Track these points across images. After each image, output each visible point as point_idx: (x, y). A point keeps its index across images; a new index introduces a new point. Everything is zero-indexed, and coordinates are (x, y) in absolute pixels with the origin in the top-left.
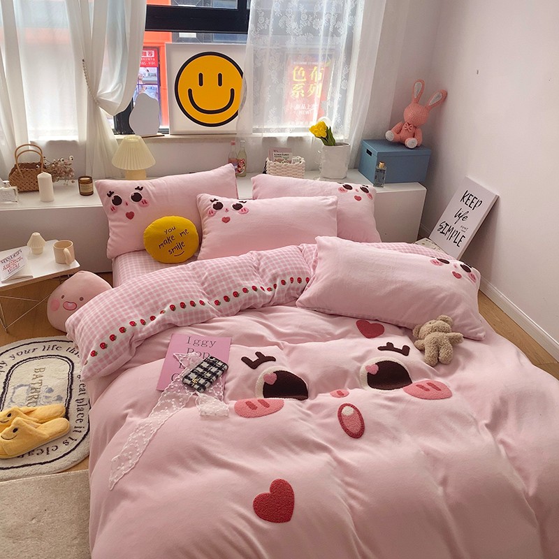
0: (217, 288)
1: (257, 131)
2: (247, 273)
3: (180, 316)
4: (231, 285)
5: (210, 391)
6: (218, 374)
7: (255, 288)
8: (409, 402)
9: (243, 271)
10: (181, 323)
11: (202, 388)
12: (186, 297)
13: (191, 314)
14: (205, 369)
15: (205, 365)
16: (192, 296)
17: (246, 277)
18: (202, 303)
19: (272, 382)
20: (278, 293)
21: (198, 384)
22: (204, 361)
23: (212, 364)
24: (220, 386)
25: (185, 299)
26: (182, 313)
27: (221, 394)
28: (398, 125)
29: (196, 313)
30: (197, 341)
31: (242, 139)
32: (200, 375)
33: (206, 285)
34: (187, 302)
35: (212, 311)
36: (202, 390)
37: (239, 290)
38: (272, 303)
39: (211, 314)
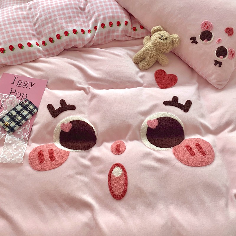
0: (44, 30)
2: (72, 15)
3: (10, 58)
4: (56, 28)
5: (19, 133)
6: (28, 117)
7: (75, 31)
8: (173, 166)
9: (69, 13)
10: (12, 62)
11: (12, 130)
12: (15, 40)
13: (20, 55)
14: (18, 113)
15: (19, 108)
16: (20, 39)
17: (70, 19)
18: (30, 45)
19: (67, 130)
20: (98, 35)
21: (9, 127)
22: (20, 104)
23: (25, 108)
24: (28, 128)
25: (13, 42)
26: (12, 55)
27: (27, 136)
29: (24, 54)
30: (20, 82)
32: (13, 118)
33: (37, 26)
34: (15, 45)
35: (39, 51)
36: (11, 133)
37: (62, 33)
38: (91, 44)
39: (38, 54)
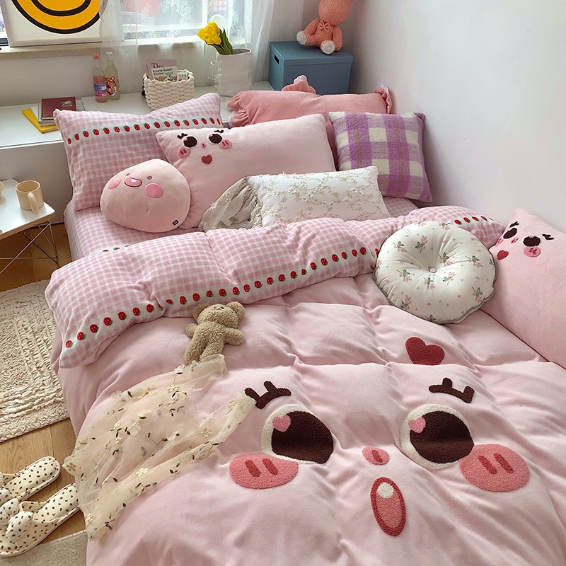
1: (129, 36)
28: (313, 24)
31: (110, 50)
